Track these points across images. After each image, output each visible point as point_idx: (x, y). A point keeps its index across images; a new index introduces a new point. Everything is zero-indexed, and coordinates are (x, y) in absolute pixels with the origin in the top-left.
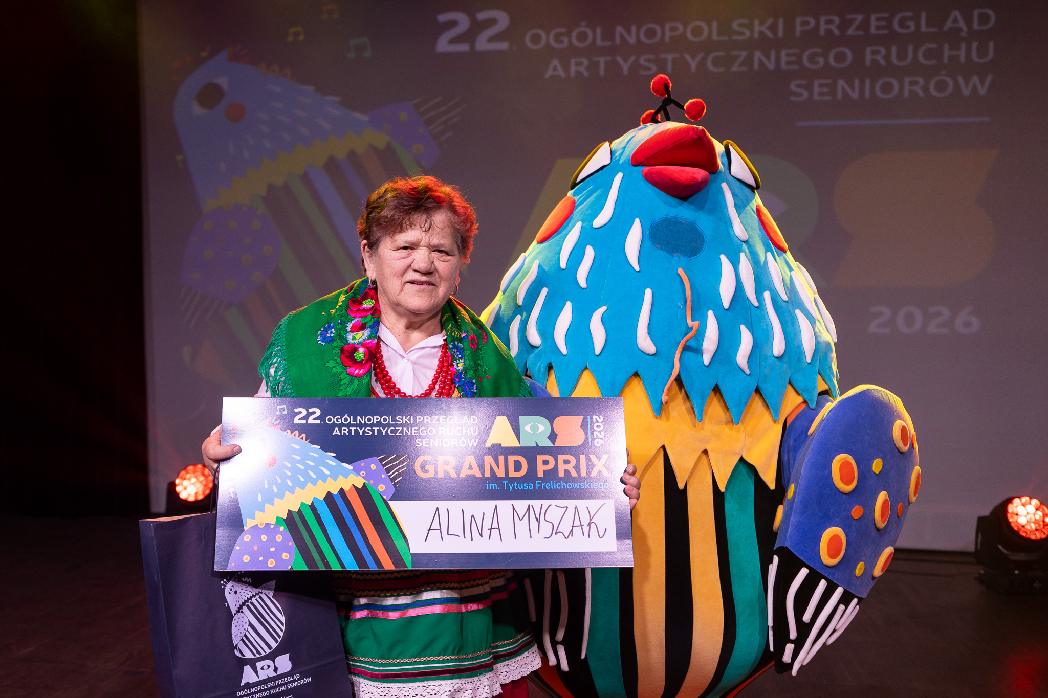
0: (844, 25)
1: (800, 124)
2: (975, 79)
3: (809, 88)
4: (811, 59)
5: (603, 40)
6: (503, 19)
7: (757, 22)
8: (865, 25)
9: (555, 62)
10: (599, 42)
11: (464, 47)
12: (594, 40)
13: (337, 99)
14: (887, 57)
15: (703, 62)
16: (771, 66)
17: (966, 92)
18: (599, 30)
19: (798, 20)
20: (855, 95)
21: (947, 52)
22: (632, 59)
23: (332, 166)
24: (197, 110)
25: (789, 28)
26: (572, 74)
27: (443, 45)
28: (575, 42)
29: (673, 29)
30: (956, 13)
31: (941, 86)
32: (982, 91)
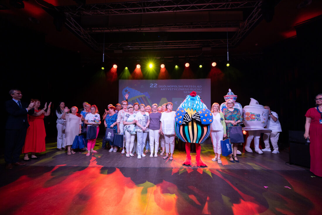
2: (200, 92)
4: (186, 89)
6: (157, 85)
7: (181, 86)
8: (190, 86)
9: (162, 89)
11: (153, 87)
13: (140, 92)
15: (176, 89)
16: (182, 90)
18: (166, 86)
21: (197, 89)
22: (169, 89)
23: (139, 98)
24: (125, 92)
25: (184, 86)
27: (151, 87)
28: (164, 87)
29: (173, 86)
30: (198, 86)
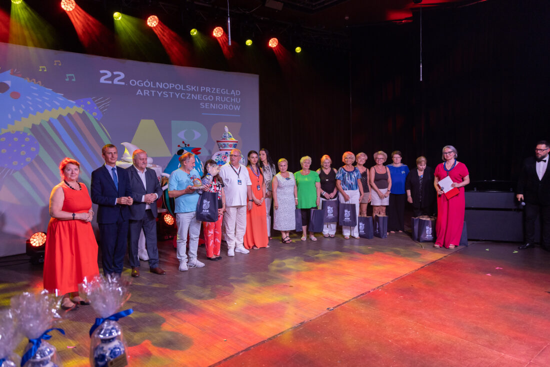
0: (211, 90)
1: (203, 114)
2: (237, 106)
3: (205, 105)
4: (205, 98)
7: (192, 87)
9: (139, 90)
10: (152, 86)
11: (110, 82)
12: (151, 85)
13: (62, 95)
14: (220, 99)
15: (180, 96)
17: (236, 109)
18: (152, 83)
19: (202, 88)
20: (214, 108)
21: (232, 100)
22: (161, 92)
25: (200, 89)
26: (145, 95)
27: (102, 80)
28: (145, 85)
29: (172, 85)
30: (233, 91)
31: (231, 107)
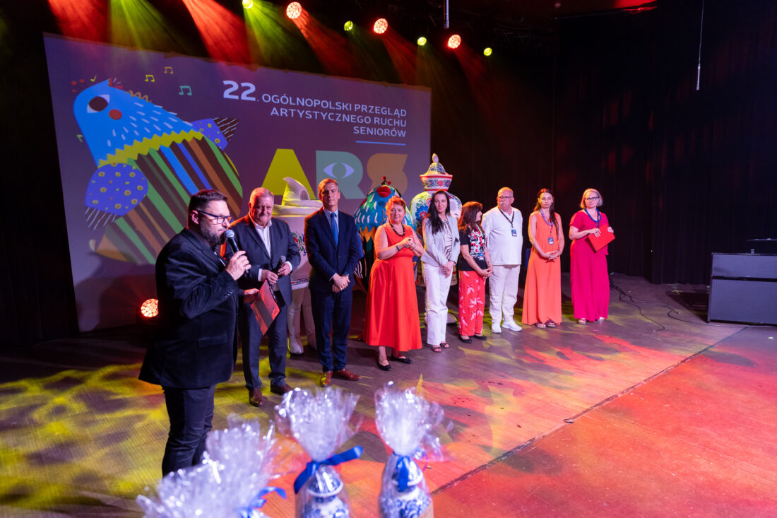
0: (368, 109)
1: (357, 141)
2: (402, 132)
3: (359, 129)
4: (360, 119)
5: (292, 102)
6: (253, 87)
7: (343, 104)
8: (374, 110)
9: (275, 109)
11: (237, 97)
12: (289, 102)
15: (327, 116)
16: (348, 120)
17: (400, 136)
18: (291, 98)
19: (356, 105)
20: (372, 133)
22: (303, 112)
25: (353, 108)
26: (281, 115)
27: (227, 95)
28: (282, 101)
29: (317, 102)
30: (397, 110)
31: (394, 133)
32: (404, 136)
